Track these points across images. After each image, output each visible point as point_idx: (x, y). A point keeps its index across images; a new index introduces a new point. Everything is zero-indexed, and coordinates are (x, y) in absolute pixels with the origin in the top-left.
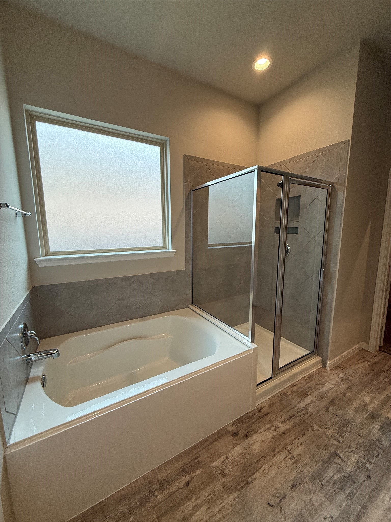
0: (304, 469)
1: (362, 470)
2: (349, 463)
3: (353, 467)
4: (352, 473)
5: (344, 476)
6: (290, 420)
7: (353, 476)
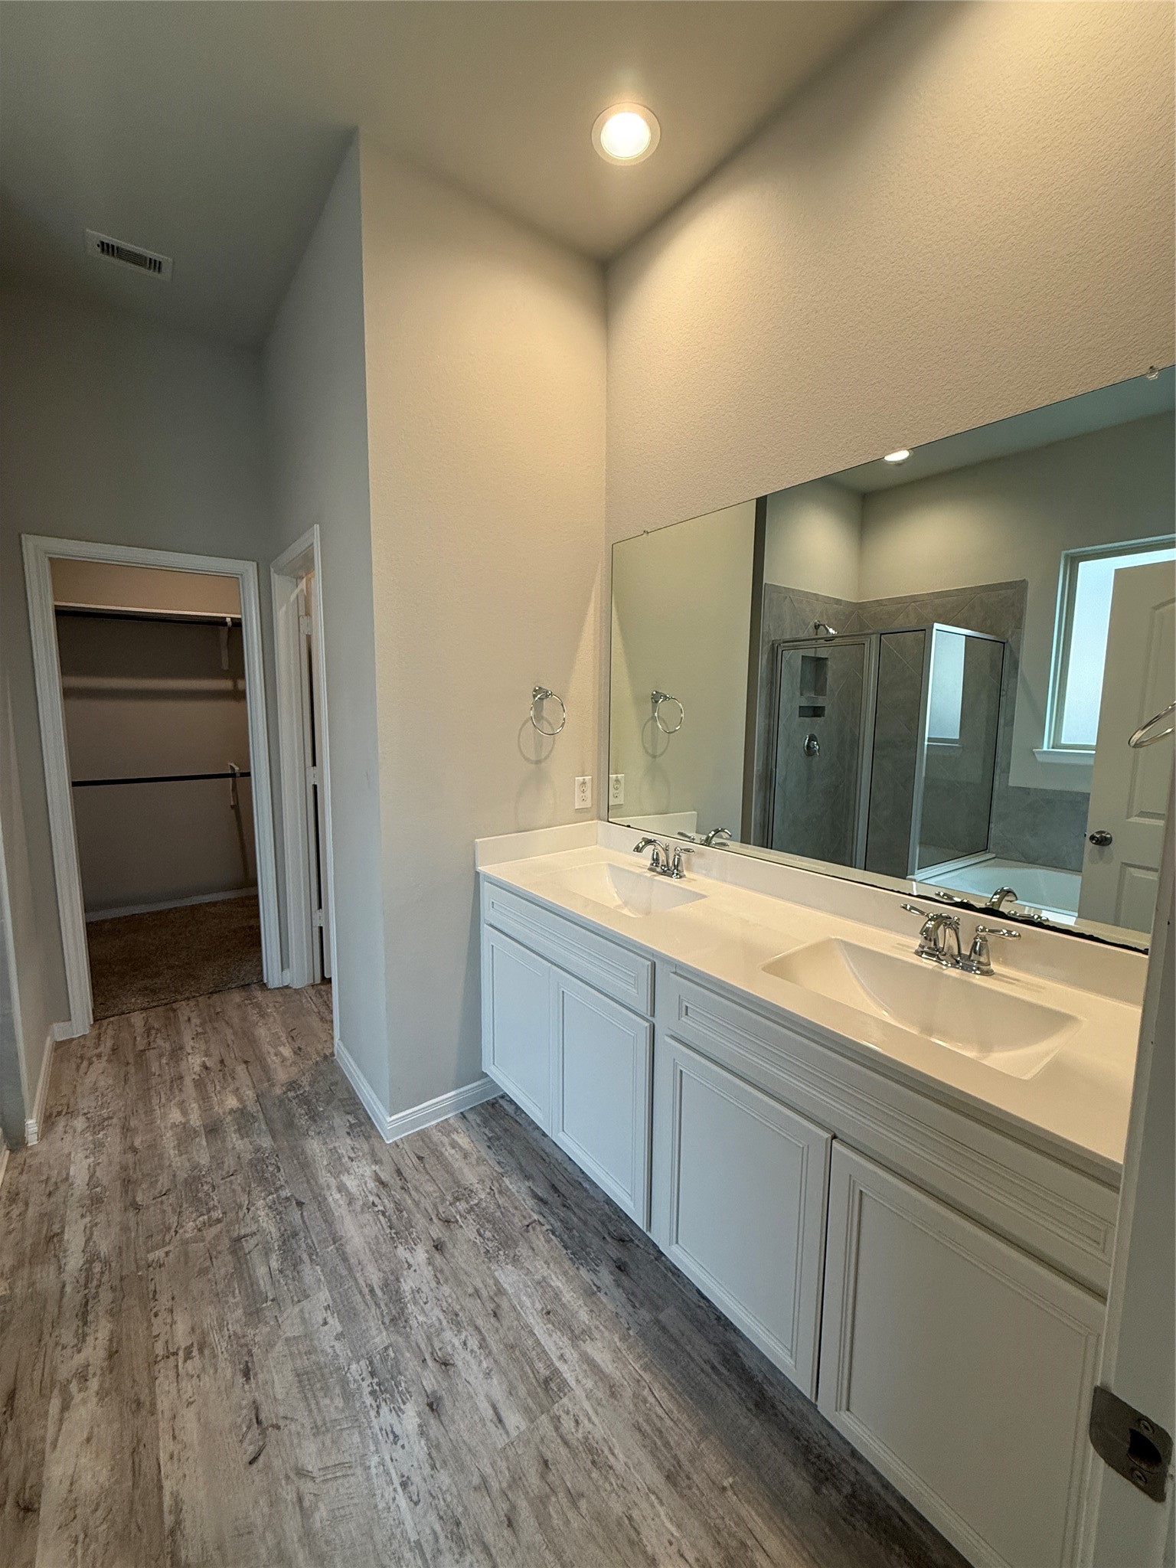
0: (228, 1330)
1: (285, 1208)
2: (265, 1225)
3: (274, 1220)
4: (283, 1229)
5: (280, 1249)
6: (90, 1318)
7: (286, 1230)
